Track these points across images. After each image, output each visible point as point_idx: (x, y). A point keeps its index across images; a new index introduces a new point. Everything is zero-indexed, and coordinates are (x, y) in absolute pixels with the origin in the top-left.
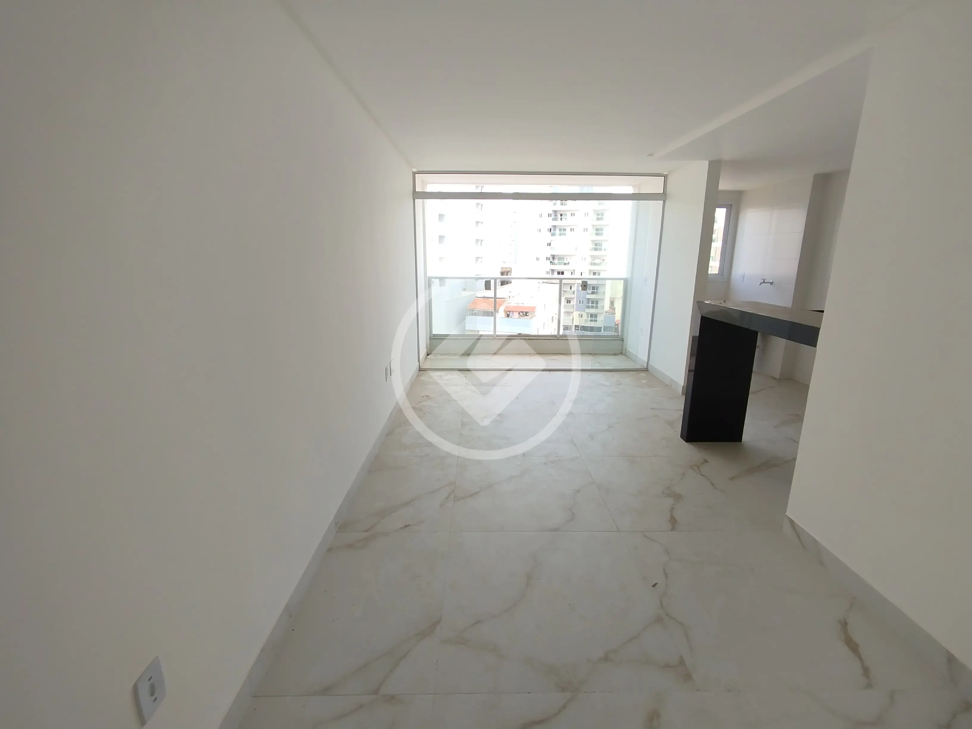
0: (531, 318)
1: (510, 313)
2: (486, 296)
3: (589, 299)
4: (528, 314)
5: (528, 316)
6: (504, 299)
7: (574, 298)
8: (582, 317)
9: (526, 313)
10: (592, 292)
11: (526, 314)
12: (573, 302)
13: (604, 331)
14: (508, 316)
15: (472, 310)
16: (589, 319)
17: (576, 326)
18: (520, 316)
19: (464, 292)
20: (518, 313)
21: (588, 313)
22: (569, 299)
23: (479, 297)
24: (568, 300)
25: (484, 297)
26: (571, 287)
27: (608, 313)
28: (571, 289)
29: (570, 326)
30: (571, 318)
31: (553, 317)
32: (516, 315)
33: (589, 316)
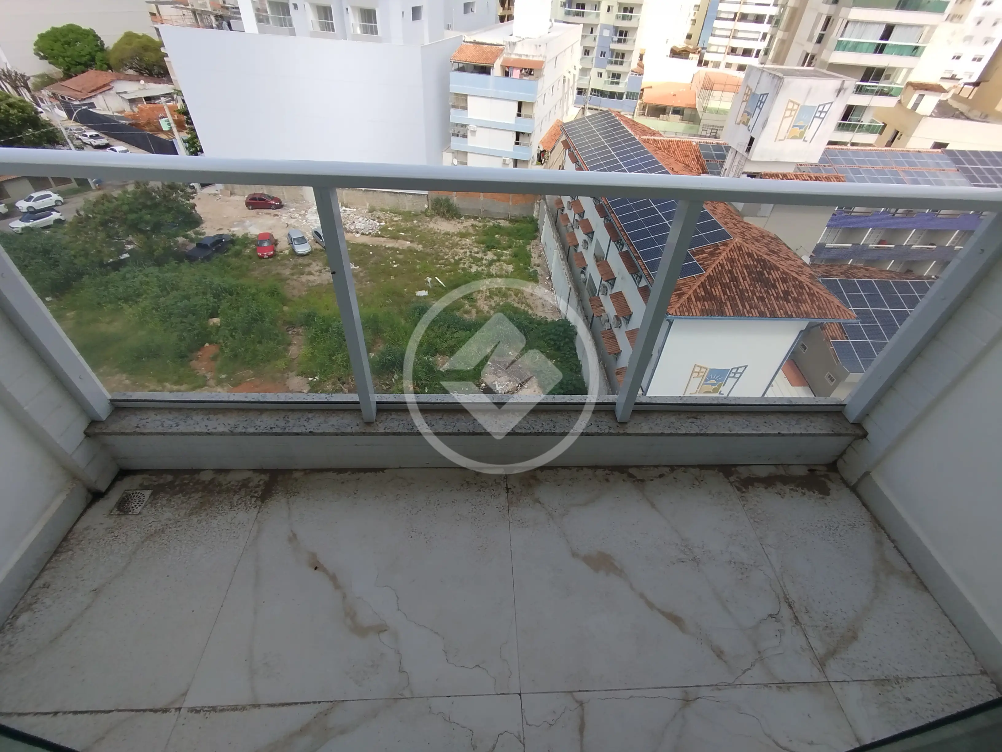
0: (538, 77)
1: (509, 68)
2: (477, 41)
3: (612, 51)
4: (532, 73)
5: (533, 75)
6: (502, 47)
7: (594, 48)
8: (601, 76)
9: (531, 70)
10: (619, 39)
11: (530, 72)
12: (594, 54)
13: (627, 98)
14: (507, 74)
15: (458, 63)
16: (610, 80)
17: (592, 90)
18: (522, 74)
19: (448, 31)
20: (519, 71)
21: (609, 72)
22: (588, 49)
23: (467, 42)
24: (586, 51)
25: (475, 43)
26: (592, 29)
27: (634, 73)
28: (592, 33)
29: (585, 89)
30: (588, 77)
31: (564, 77)
32: (516, 73)
33: (611, 76)
